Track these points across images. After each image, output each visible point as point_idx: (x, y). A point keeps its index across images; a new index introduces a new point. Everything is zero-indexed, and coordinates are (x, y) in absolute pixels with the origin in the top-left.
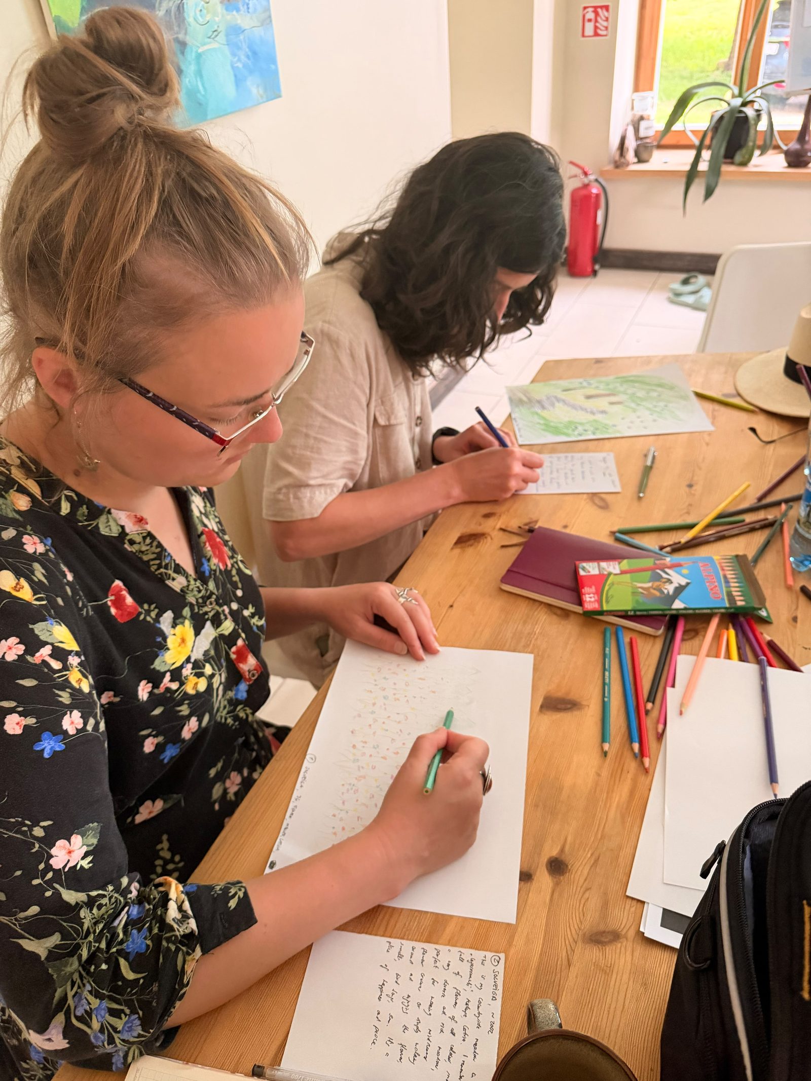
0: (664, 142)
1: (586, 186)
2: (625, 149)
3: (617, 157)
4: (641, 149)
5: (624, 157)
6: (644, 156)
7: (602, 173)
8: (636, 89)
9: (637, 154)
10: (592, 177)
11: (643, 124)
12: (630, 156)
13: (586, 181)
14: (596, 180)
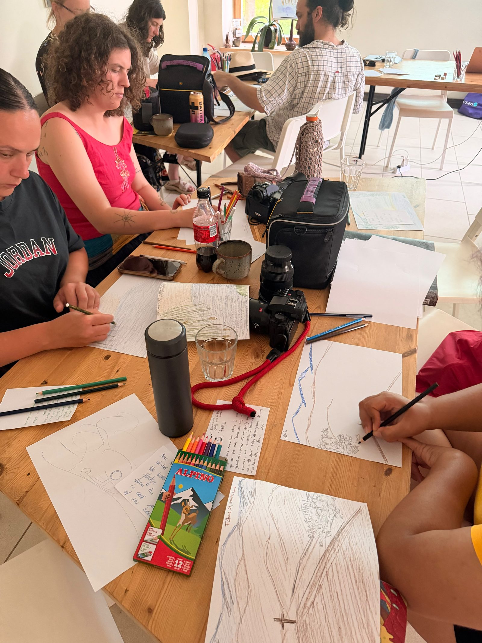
0: (246, 40)
1: (214, 54)
2: (228, 40)
3: (226, 44)
4: (236, 41)
5: (228, 43)
6: (237, 44)
7: (220, 49)
8: (235, 17)
9: (234, 43)
10: (216, 50)
11: (237, 32)
12: (231, 43)
13: (214, 52)
14: (217, 52)
